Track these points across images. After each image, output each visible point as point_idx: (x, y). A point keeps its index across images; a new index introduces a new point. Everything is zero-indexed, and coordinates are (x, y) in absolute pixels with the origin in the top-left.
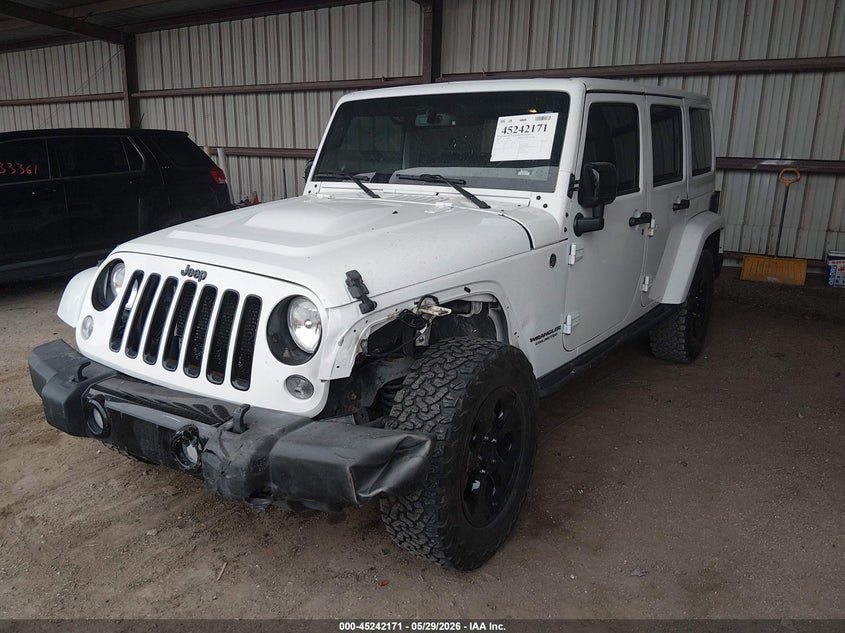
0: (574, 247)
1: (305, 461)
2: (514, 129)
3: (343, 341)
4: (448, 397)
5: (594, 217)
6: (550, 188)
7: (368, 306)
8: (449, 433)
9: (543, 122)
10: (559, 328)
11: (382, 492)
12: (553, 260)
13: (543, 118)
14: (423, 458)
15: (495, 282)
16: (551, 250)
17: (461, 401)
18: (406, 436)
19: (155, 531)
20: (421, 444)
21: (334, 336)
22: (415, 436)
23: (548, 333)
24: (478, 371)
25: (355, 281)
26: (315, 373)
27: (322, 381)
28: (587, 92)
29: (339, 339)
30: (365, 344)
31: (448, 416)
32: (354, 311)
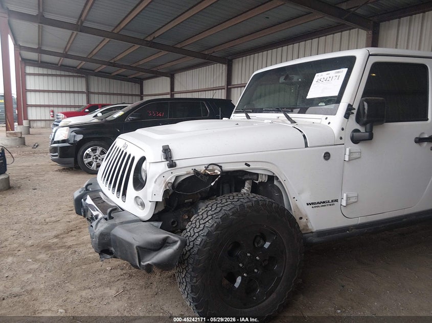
0: (348, 150)
1: (122, 239)
2: (322, 80)
3: (156, 181)
4: (210, 221)
5: (366, 132)
6: (333, 113)
7: (172, 165)
8: (203, 242)
9: (338, 75)
10: (337, 201)
11: (149, 264)
12: (327, 156)
13: (338, 72)
14: (175, 251)
15: (271, 163)
16: (326, 149)
17: (215, 225)
18: (167, 235)
19: (110, 268)
20: (175, 242)
21: (152, 178)
22: (172, 237)
23: (324, 202)
24: (233, 210)
25: (167, 151)
26: (146, 197)
27: (150, 202)
28: (370, 55)
29: (154, 180)
30: (170, 185)
31: (206, 231)
32: (164, 166)
